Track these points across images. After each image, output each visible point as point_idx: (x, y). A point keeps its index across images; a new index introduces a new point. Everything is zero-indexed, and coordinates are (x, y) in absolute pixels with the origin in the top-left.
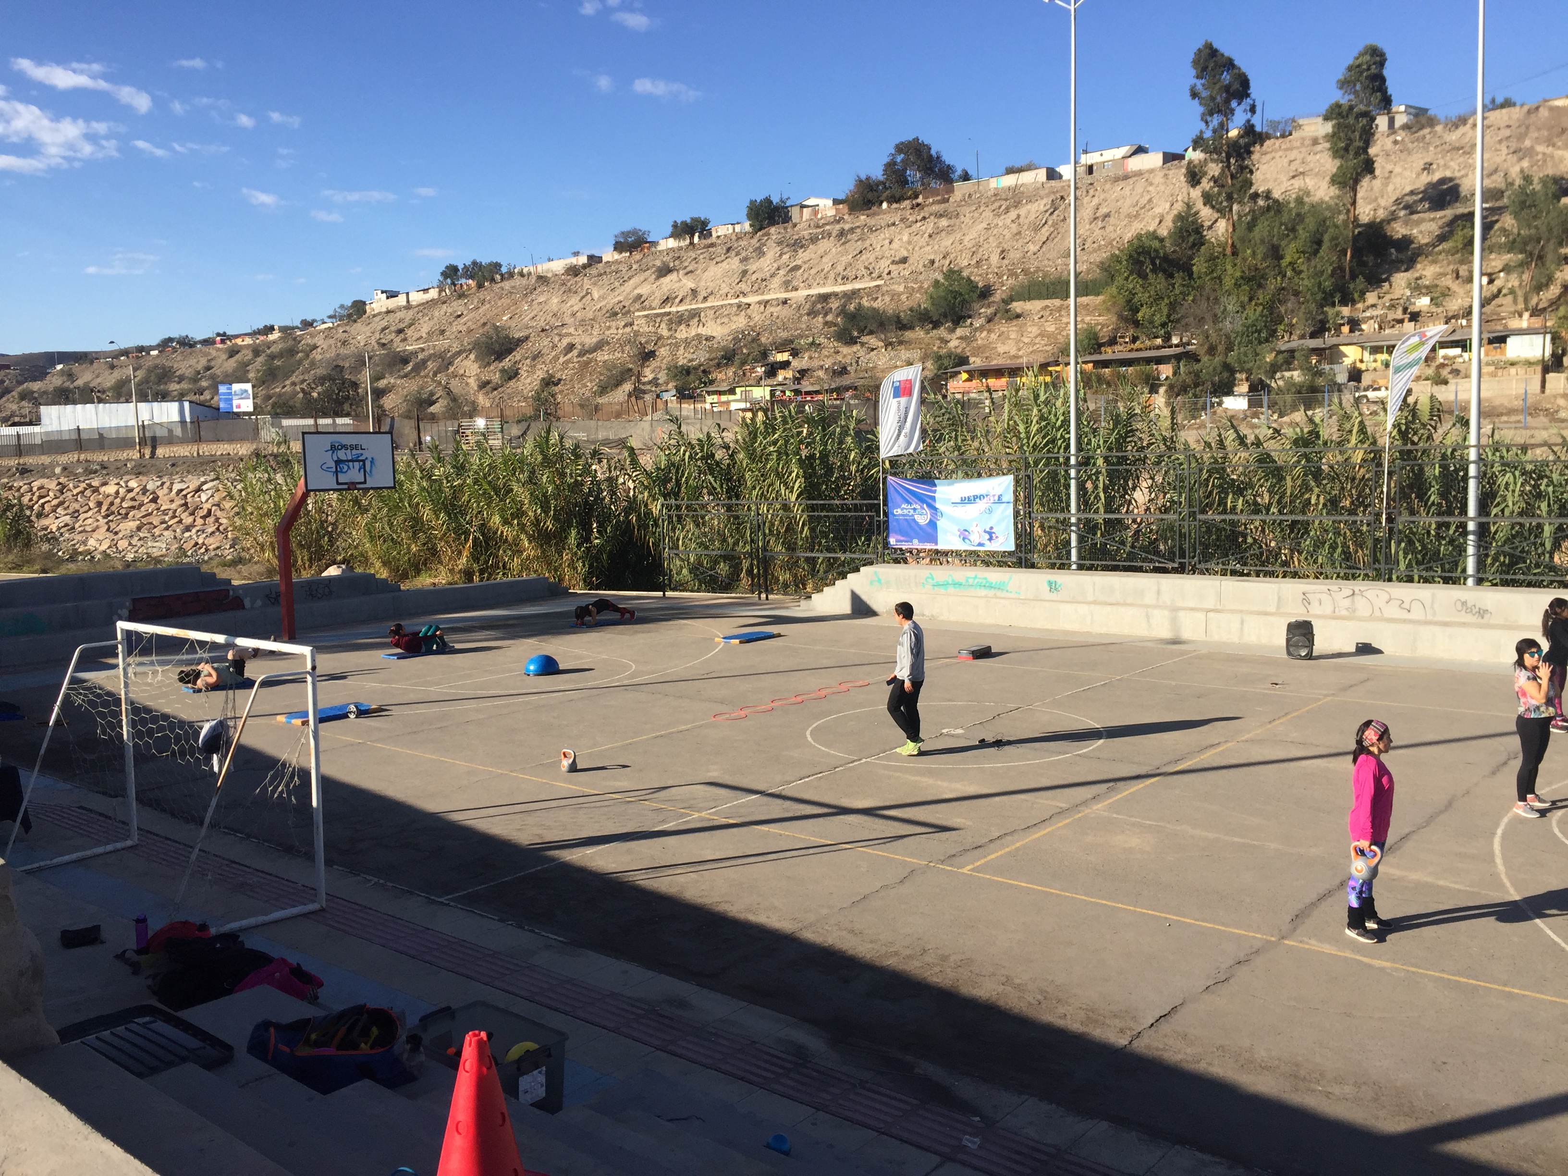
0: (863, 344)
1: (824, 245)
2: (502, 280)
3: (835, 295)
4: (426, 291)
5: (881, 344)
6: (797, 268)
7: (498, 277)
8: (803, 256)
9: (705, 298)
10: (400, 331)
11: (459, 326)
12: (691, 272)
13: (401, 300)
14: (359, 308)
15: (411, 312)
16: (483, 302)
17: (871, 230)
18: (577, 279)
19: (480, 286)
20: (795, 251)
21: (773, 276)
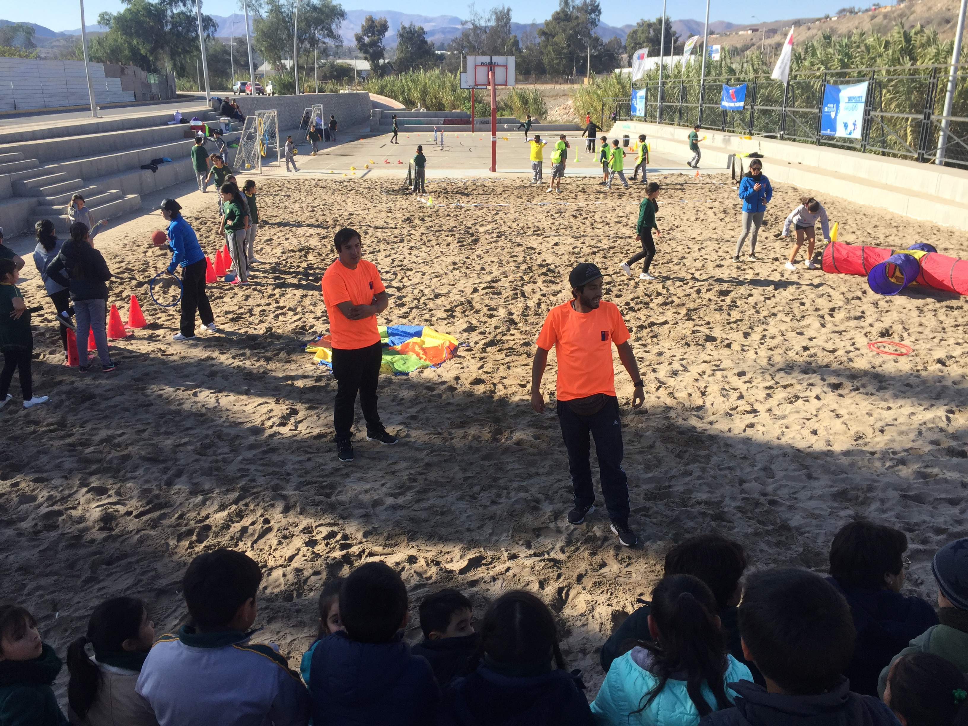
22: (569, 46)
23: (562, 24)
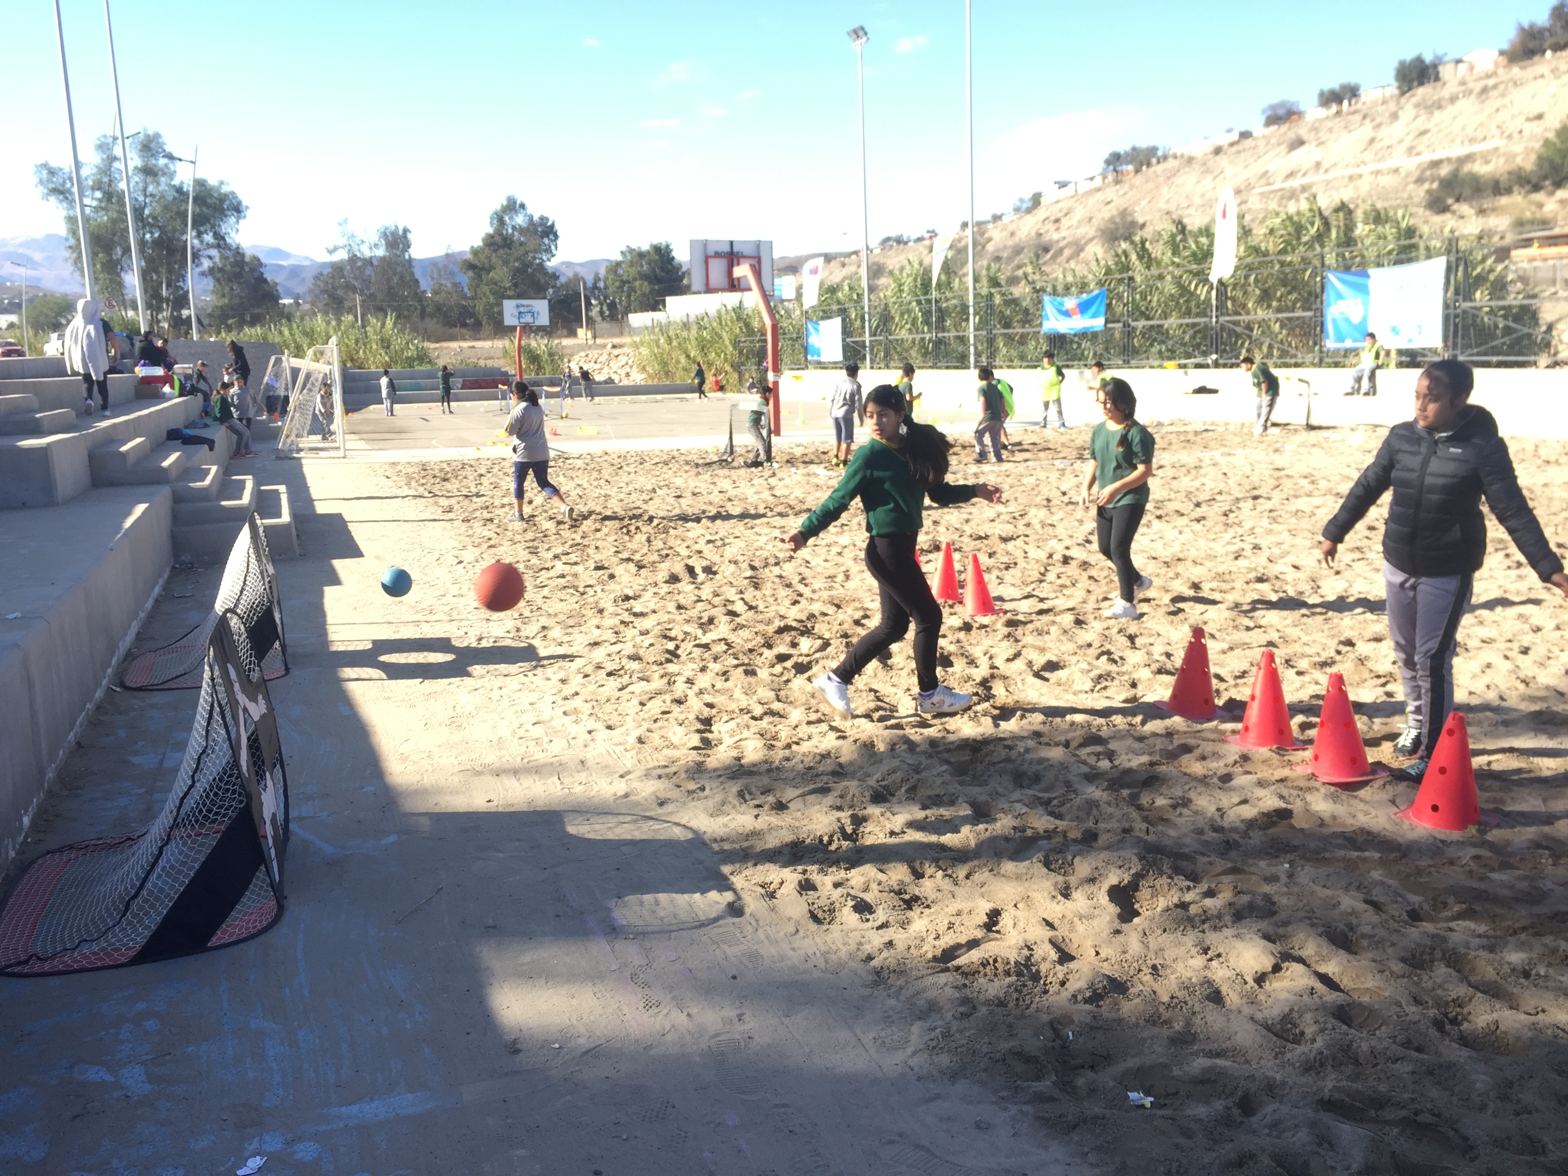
0: (1454, 213)
1: (1463, 104)
2: (1158, 162)
3: (1449, 160)
4: (1092, 179)
5: (1472, 211)
6: (1424, 133)
7: (1154, 160)
8: (1438, 115)
9: (1326, 171)
10: (1057, 221)
11: (1106, 213)
12: (1323, 143)
13: (1069, 190)
14: (1036, 200)
15: (1072, 201)
16: (1132, 187)
17: (1516, 84)
18: (1218, 157)
19: (1137, 171)
20: (1432, 113)
21: (1401, 141)
22: (516, 285)
23: (501, 251)
